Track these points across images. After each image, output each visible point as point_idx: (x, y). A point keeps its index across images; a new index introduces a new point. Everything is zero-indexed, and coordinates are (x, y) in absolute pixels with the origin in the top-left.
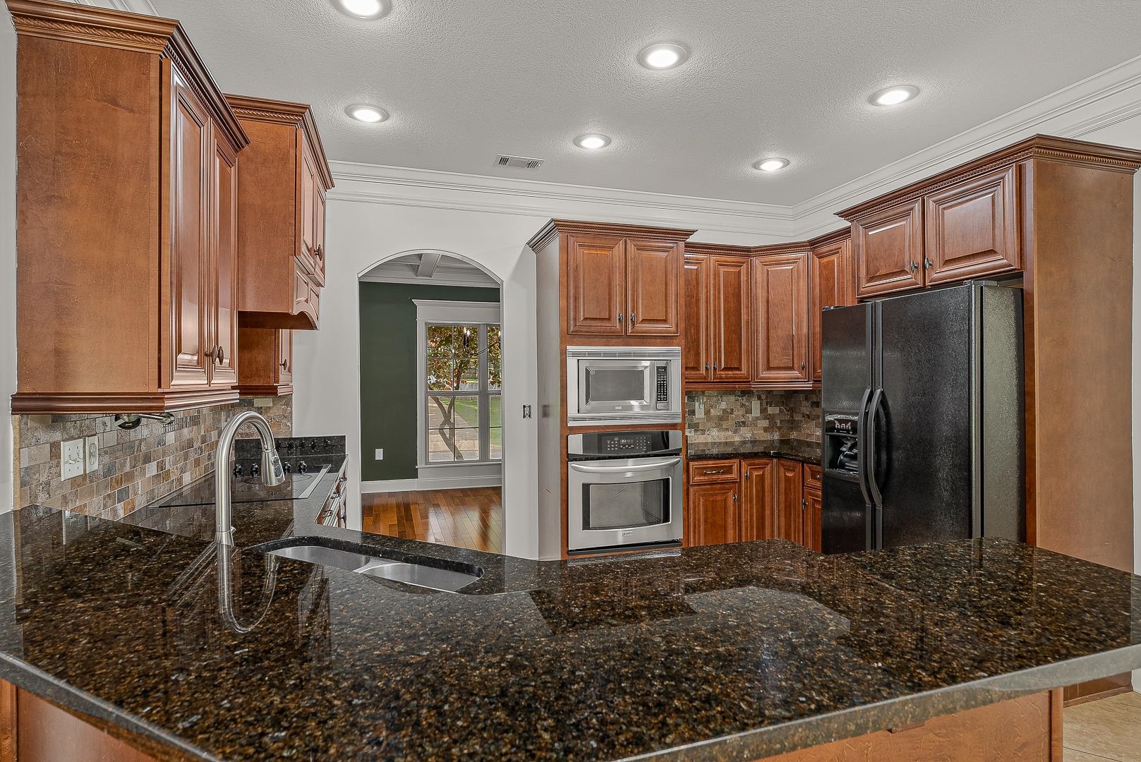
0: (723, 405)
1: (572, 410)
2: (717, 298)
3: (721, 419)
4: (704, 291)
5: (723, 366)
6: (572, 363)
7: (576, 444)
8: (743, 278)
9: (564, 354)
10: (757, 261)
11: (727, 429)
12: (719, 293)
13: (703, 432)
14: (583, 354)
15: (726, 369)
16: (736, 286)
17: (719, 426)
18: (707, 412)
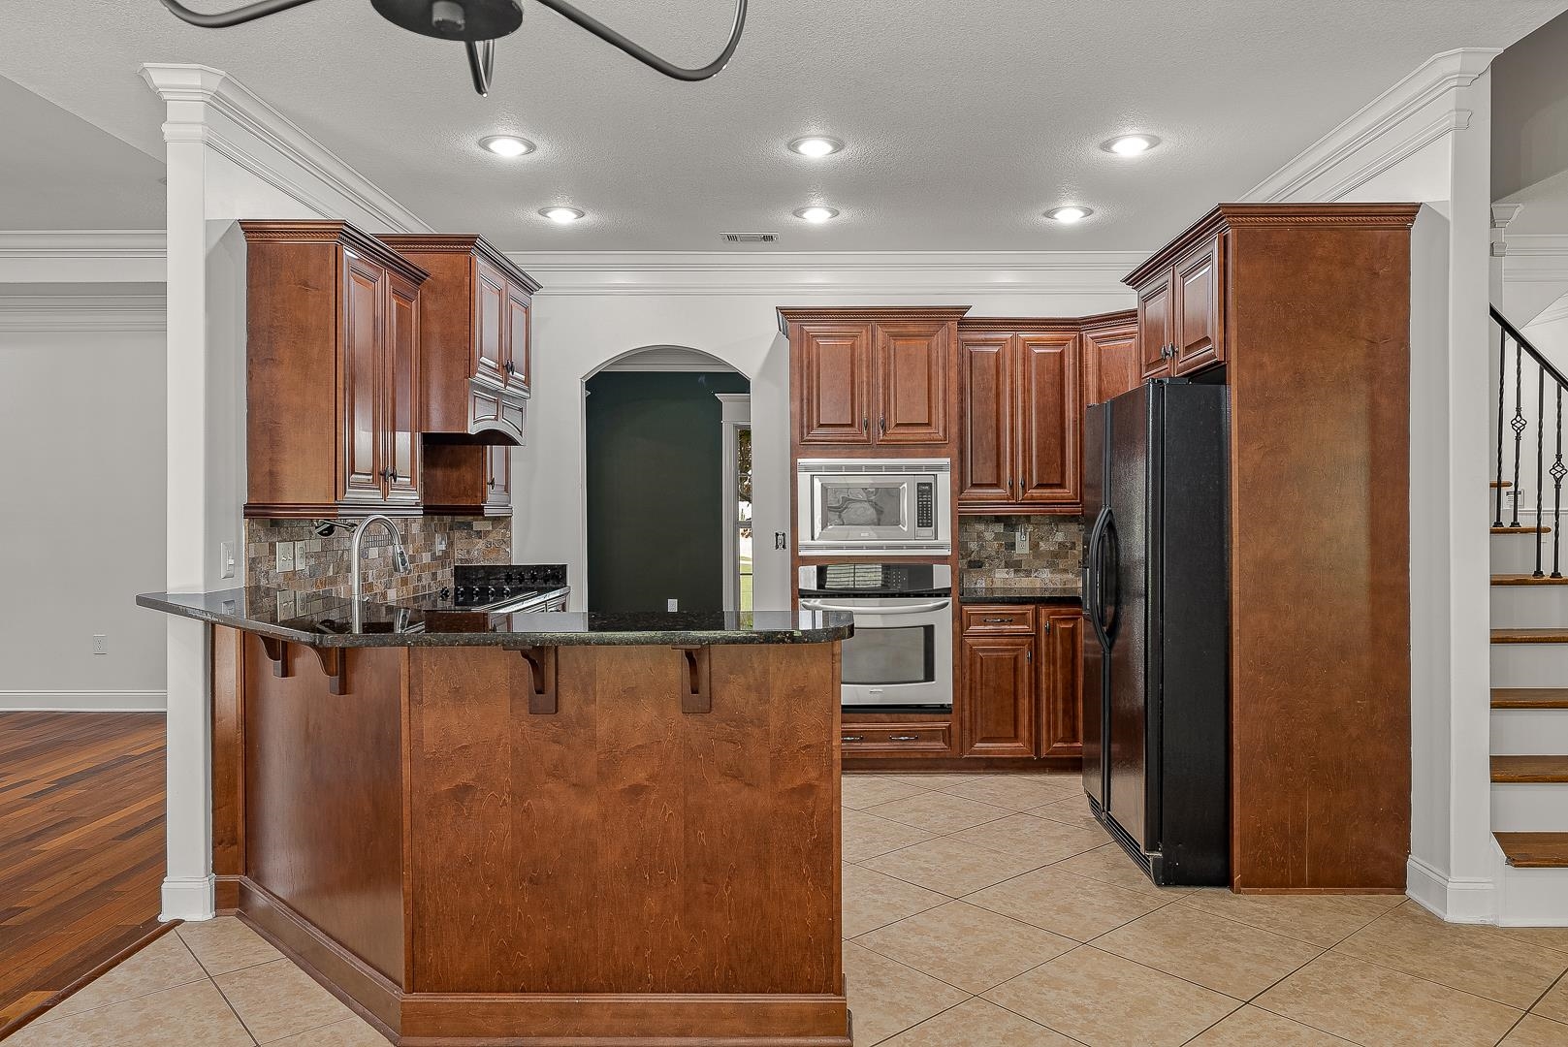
0: (1060, 537)
1: (804, 538)
2: (1027, 391)
3: (1055, 555)
4: (1008, 381)
5: (1035, 483)
6: (803, 478)
7: (808, 578)
8: (1069, 361)
9: (794, 468)
10: (1088, 336)
11: (1065, 571)
12: (1030, 383)
13: (1028, 573)
14: (819, 468)
15: (1040, 486)
16: (1057, 371)
17: (1053, 566)
18: (1034, 546)
